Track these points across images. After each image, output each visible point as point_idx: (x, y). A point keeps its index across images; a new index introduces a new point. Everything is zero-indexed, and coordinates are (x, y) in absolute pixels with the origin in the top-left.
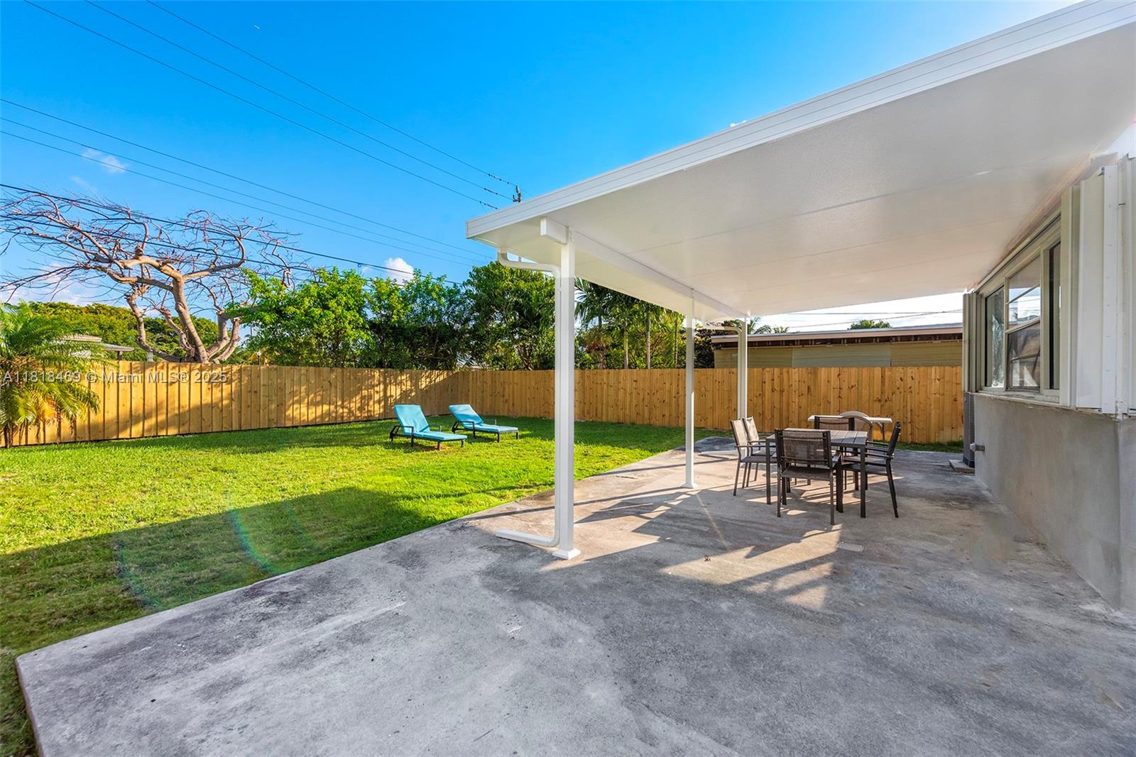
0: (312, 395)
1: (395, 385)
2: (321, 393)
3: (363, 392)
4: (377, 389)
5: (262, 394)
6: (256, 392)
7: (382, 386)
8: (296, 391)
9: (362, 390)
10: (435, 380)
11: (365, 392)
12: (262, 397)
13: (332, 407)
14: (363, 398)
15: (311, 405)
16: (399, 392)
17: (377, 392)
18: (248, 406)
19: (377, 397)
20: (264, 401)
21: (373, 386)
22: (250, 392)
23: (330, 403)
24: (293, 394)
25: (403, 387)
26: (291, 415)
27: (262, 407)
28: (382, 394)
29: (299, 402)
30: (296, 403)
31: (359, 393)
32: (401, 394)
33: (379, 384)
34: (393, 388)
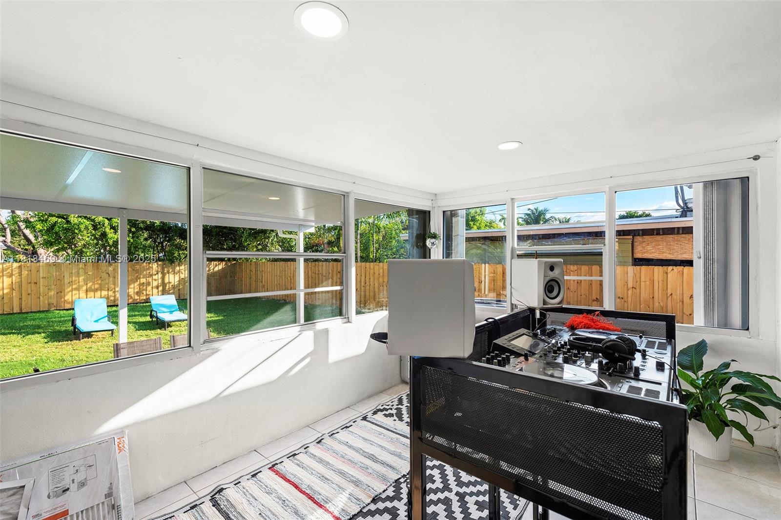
0: (91, 284)
1: (174, 274)
2: (100, 282)
3: (141, 280)
4: (154, 277)
5: (41, 284)
6: (36, 283)
7: (160, 275)
8: (75, 281)
9: (140, 278)
10: (213, 269)
11: (143, 280)
12: (41, 287)
13: (111, 293)
14: (140, 285)
15: (90, 291)
16: (177, 279)
17: (155, 280)
18: (29, 294)
19: (155, 284)
20: (43, 290)
21: (152, 275)
22: (30, 283)
23: (108, 290)
24: (71, 283)
25: (181, 275)
26: (70, 300)
27: (41, 294)
28: (160, 281)
29: (78, 289)
30: (74, 290)
31: (137, 281)
32: (179, 281)
33: (157, 274)
34: (171, 276)
